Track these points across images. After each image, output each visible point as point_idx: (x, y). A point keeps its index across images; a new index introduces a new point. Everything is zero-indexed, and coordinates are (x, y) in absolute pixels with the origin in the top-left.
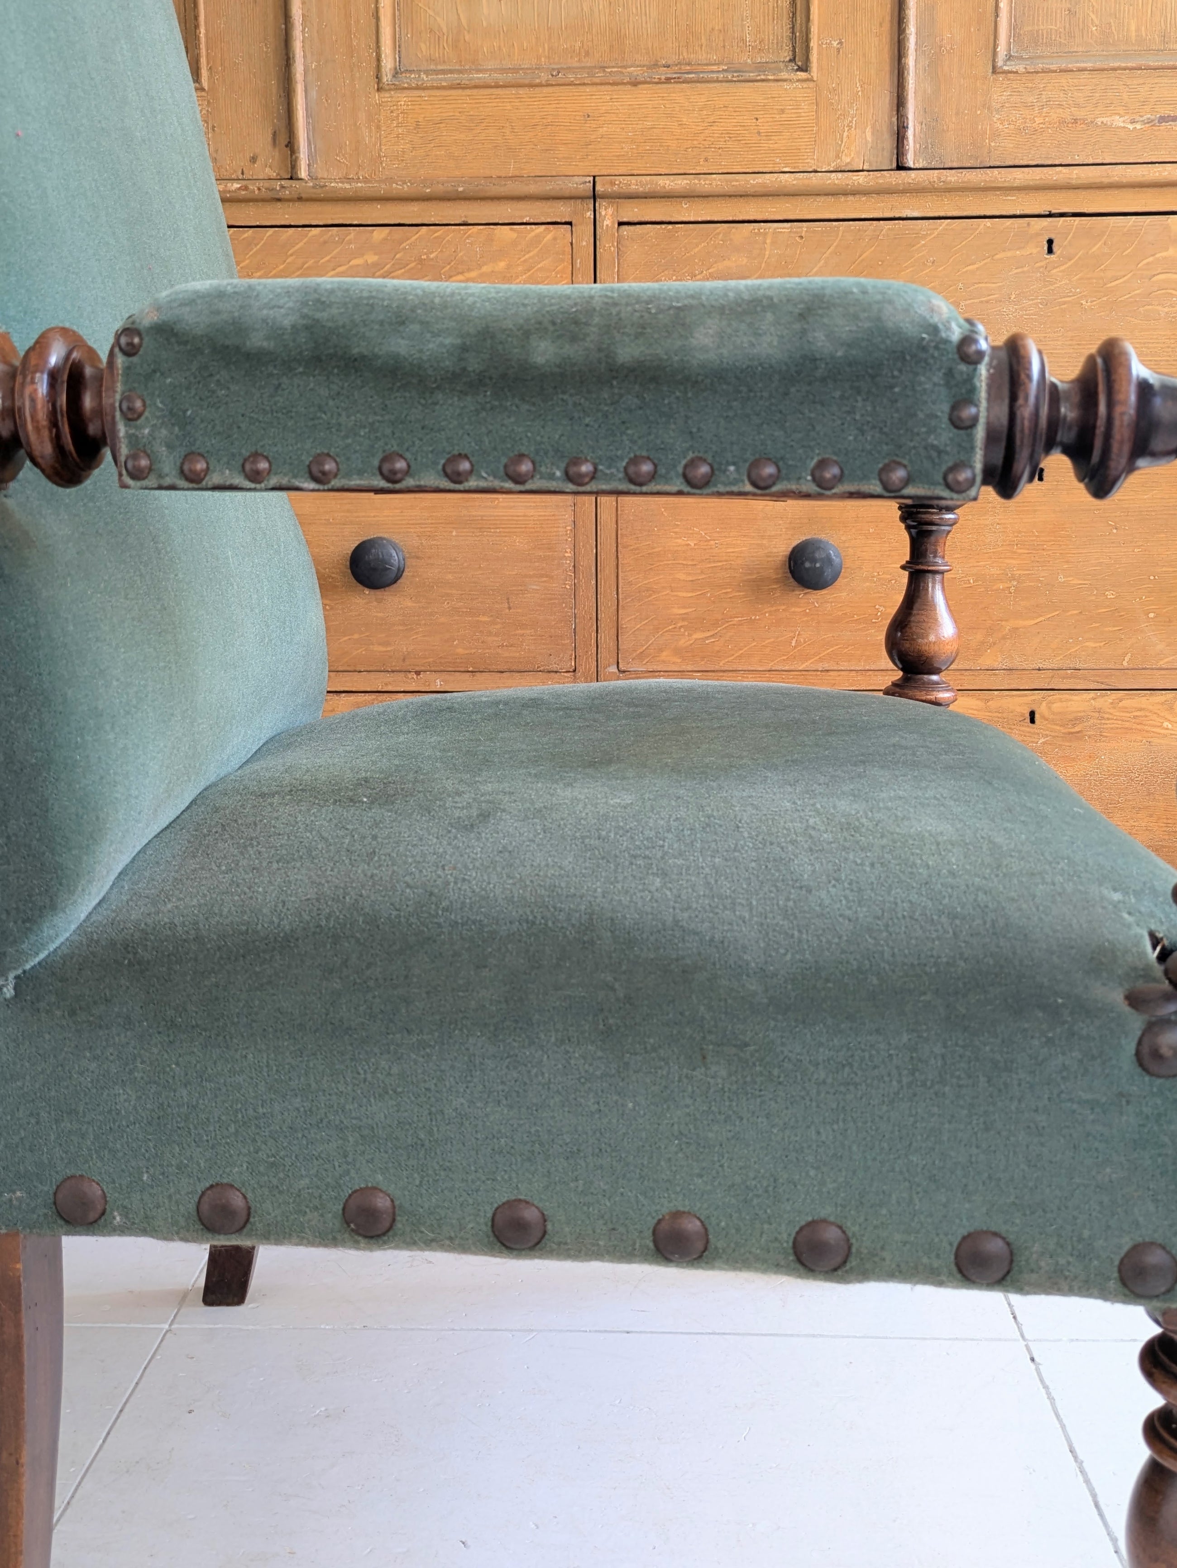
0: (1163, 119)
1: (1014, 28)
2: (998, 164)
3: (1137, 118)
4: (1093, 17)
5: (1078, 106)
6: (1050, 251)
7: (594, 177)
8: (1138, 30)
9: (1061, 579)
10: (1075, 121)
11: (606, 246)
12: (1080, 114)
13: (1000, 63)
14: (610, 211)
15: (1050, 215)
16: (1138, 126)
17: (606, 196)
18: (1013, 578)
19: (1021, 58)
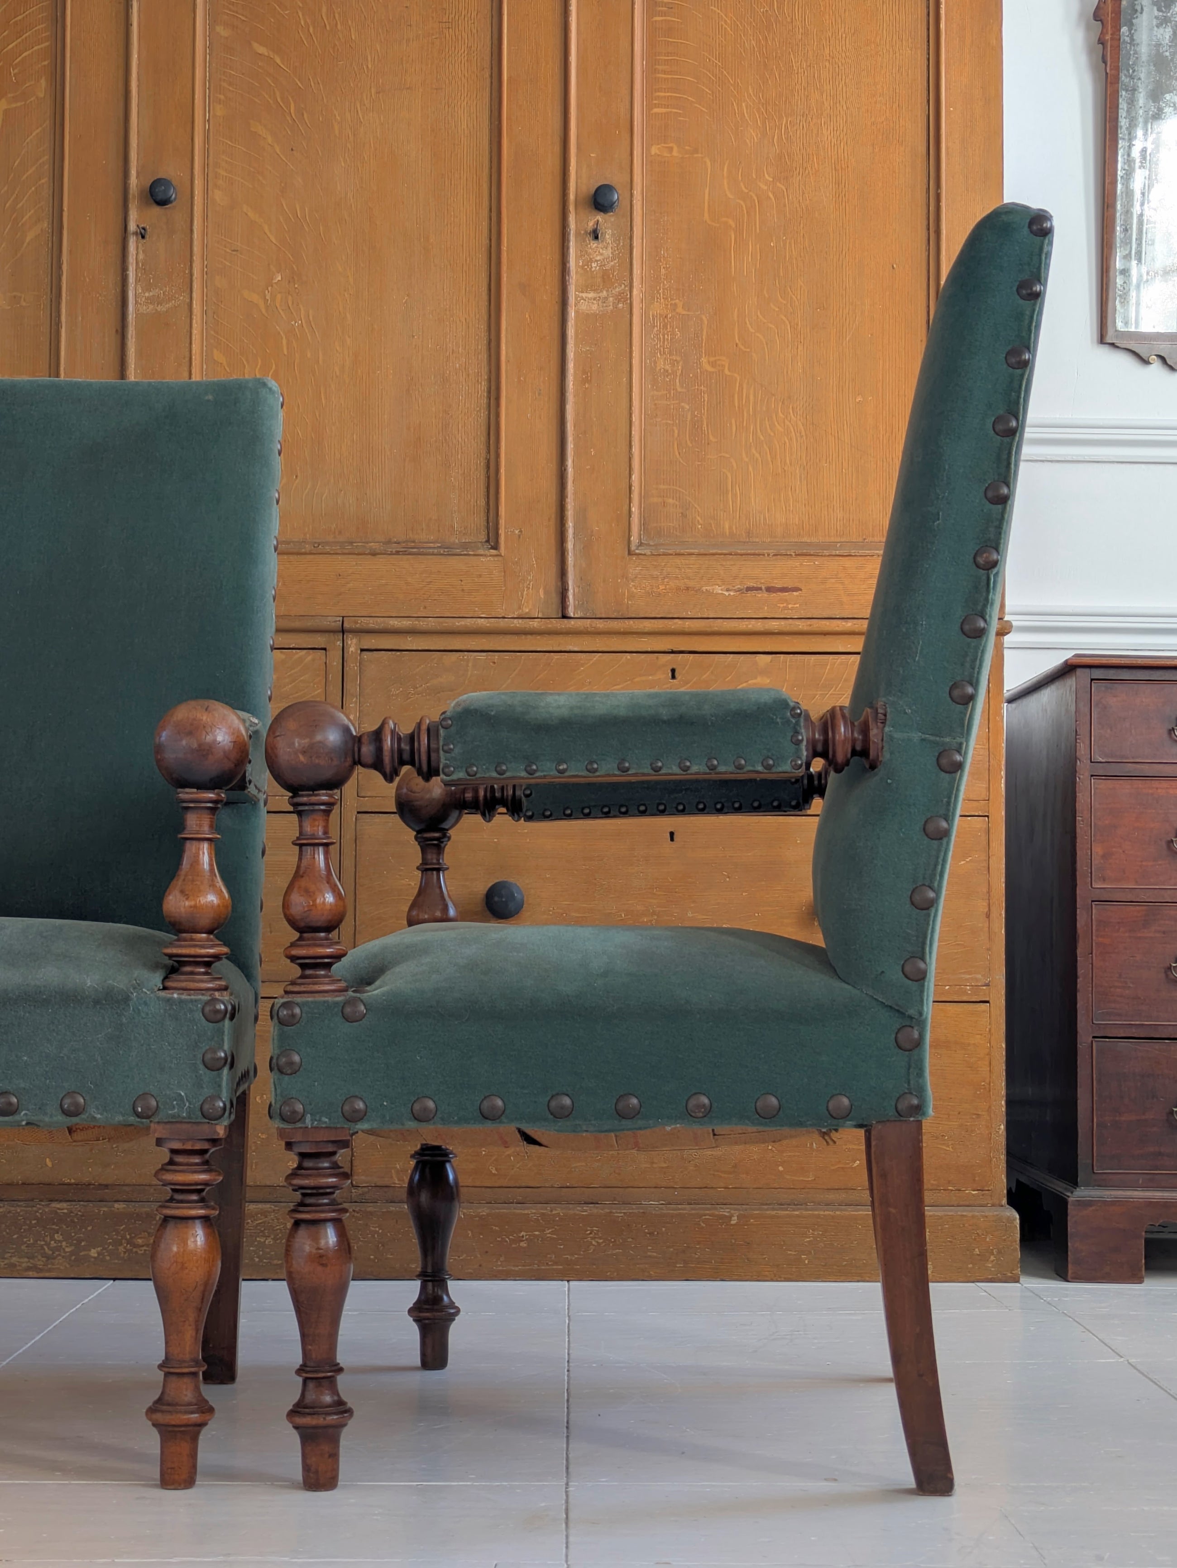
0: (749, 589)
1: (644, 525)
2: (633, 616)
3: (731, 588)
4: (699, 518)
5: (689, 578)
6: (673, 677)
7: (343, 617)
8: (730, 528)
9: (690, 915)
10: (688, 589)
11: (352, 667)
12: (691, 584)
13: (633, 548)
14: (354, 641)
15: (673, 652)
16: (732, 593)
17: (352, 631)
18: (654, 913)
19: (648, 545)
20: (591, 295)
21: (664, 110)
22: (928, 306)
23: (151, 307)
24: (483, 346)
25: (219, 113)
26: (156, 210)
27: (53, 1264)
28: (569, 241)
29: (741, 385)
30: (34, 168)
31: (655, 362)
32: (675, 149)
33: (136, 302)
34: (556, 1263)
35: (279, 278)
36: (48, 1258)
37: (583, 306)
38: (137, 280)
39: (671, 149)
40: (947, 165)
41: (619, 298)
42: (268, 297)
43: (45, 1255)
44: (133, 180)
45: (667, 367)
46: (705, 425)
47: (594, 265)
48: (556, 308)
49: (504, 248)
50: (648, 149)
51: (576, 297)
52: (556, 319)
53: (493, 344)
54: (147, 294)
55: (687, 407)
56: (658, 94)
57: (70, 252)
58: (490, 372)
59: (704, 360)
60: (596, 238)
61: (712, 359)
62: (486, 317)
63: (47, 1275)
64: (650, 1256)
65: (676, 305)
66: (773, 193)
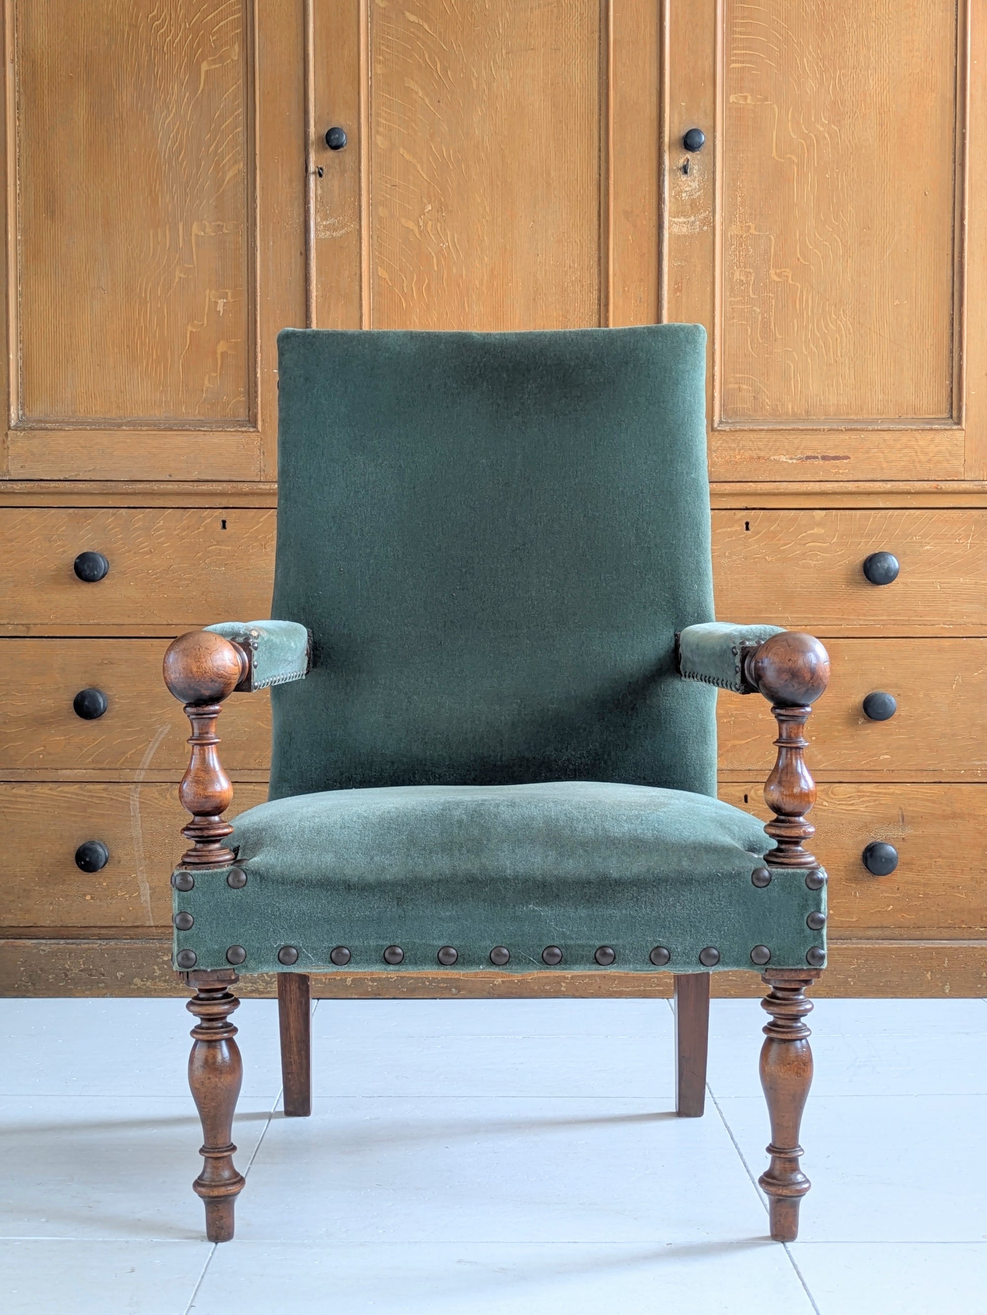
0: (808, 458)
1: (723, 406)
2: (716, 480)
3: (794, 457)
4: (767, 401)
5: (760, 449)
6: (747, 529)
8: (793, 408)
9: (760, 716)
10: (759, 458)
12: (762, 454)
13: (716, 425)
15: (747, 509)
16: (794, 461)
18: (732, 716)
19: (727, 423)
20: (682, 219)
21: (740, 65)
22: (954, 226)
23: (328, 233)
24: (594, 263)
25: (379, 72)
26: (331, 153)
27: (271, 988)
28: (664, 175)
29: (802, 292)
30: (231, 119)
31: (733, 274)
32: (749, 97)
33: (316, 229)
34: (658, 985)
35: (430, 208)
36: (267, 983)
37: (676, 230)
38: (317, 212)
39: (745, 98)
40: (971, 108)
41: (704, 222)
42: (421, 224)
43: (264, 981)
44: (312, 129)
45: (742, 278)
46: (773, 325)
47: (684, 195)
48: (654, 231)
49: (611, 182)
50: (727, 98)
51: (670, 221)
52: (654, 239)
53: (602, 261)
54: (324, 223)
55: (758, 310)
56: (735, 52)
57: (262, 188)
58: (600, 282)
59: (772, 272)
60: (686, 172)
61: (778, 271)
62: (596, 239)
63: (267, 996)
64: (731, 980)
65: (749, 227)
66: (828, 133)
